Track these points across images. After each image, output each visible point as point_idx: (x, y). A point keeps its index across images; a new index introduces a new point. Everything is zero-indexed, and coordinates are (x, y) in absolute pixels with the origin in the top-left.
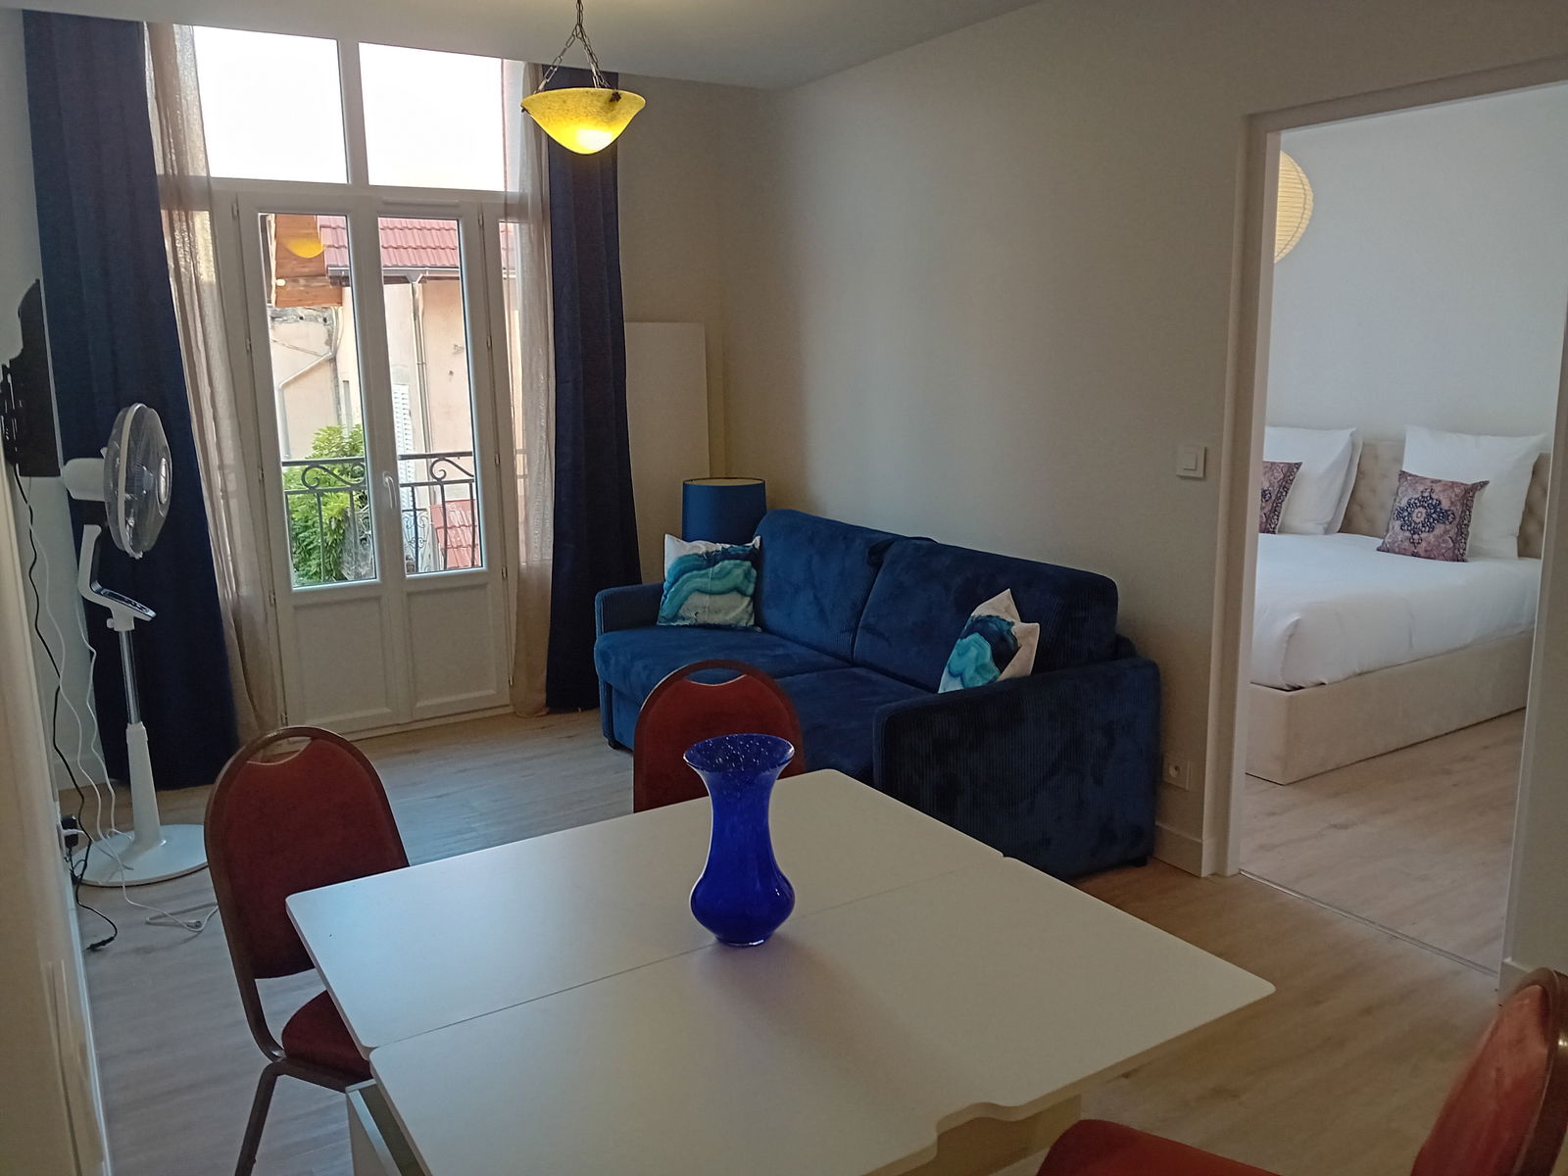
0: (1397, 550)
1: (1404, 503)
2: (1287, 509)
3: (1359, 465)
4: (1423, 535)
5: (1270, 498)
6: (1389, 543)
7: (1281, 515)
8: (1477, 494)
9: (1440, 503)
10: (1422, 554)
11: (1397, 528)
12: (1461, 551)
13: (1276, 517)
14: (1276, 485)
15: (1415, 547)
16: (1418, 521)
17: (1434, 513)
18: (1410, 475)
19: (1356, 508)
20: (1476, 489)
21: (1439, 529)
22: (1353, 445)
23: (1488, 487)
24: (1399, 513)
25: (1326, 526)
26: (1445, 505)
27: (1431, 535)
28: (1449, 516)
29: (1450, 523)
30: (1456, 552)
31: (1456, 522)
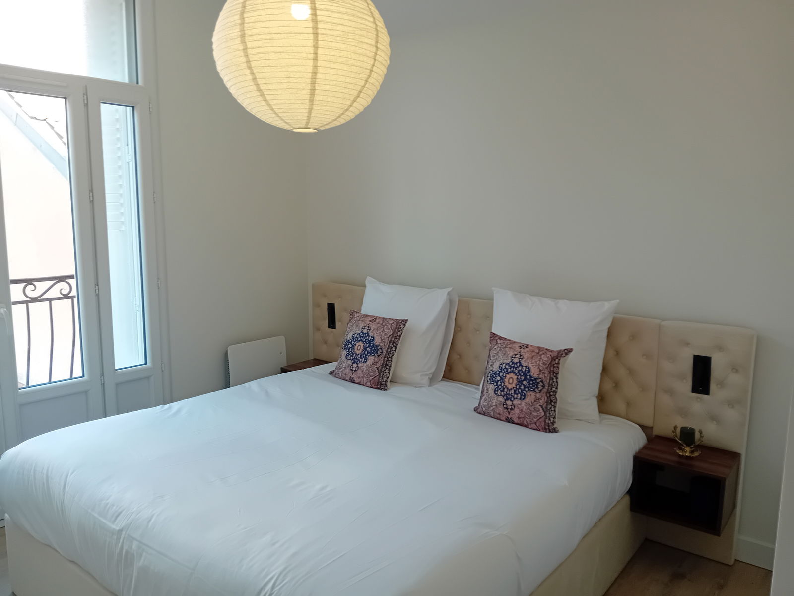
0: (492, 414)
1: (496, 367)
2: (397, 362)
3: (455, 319)
4: (516, 402)
5: (382, 352)
6: (485, 406)
7: (392, 368)
8: (562, 359)
9: (529, 371)
10: (516, 420)
11: (491, 392)
12: (552, 419)
13: (387, 371)
14: (386, 341)
15: (509, 413)
16: (510, 387)
17: (524, 380)
18: (500, 338)
19: (455, 356)
20: (561, 356)
21: (531, 397)
22: (451, 302)
23: (571, 355)
24: (492, 377)
25: (431, 376)
26: (535, 372)
27: (523, 403)
28: (538, 383)
29: (540, 391)
30: (547, 421)
31: (545, 390)
